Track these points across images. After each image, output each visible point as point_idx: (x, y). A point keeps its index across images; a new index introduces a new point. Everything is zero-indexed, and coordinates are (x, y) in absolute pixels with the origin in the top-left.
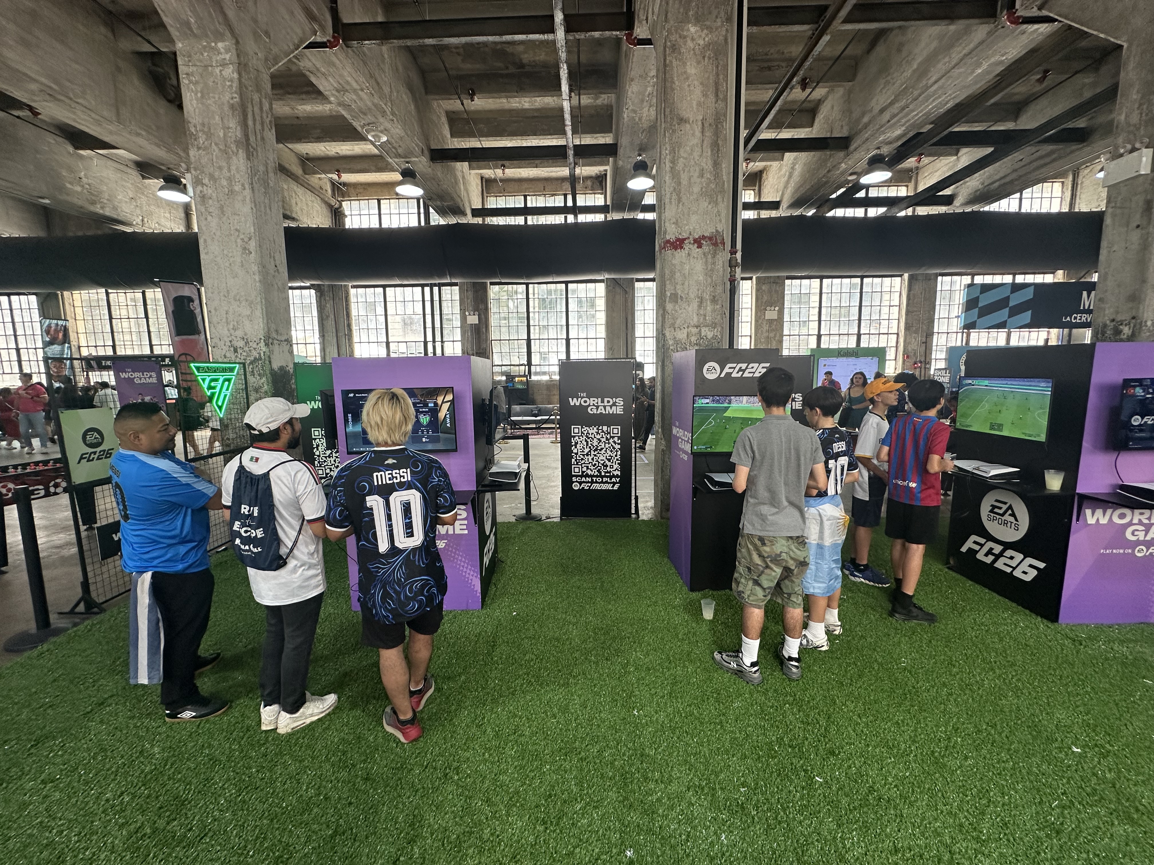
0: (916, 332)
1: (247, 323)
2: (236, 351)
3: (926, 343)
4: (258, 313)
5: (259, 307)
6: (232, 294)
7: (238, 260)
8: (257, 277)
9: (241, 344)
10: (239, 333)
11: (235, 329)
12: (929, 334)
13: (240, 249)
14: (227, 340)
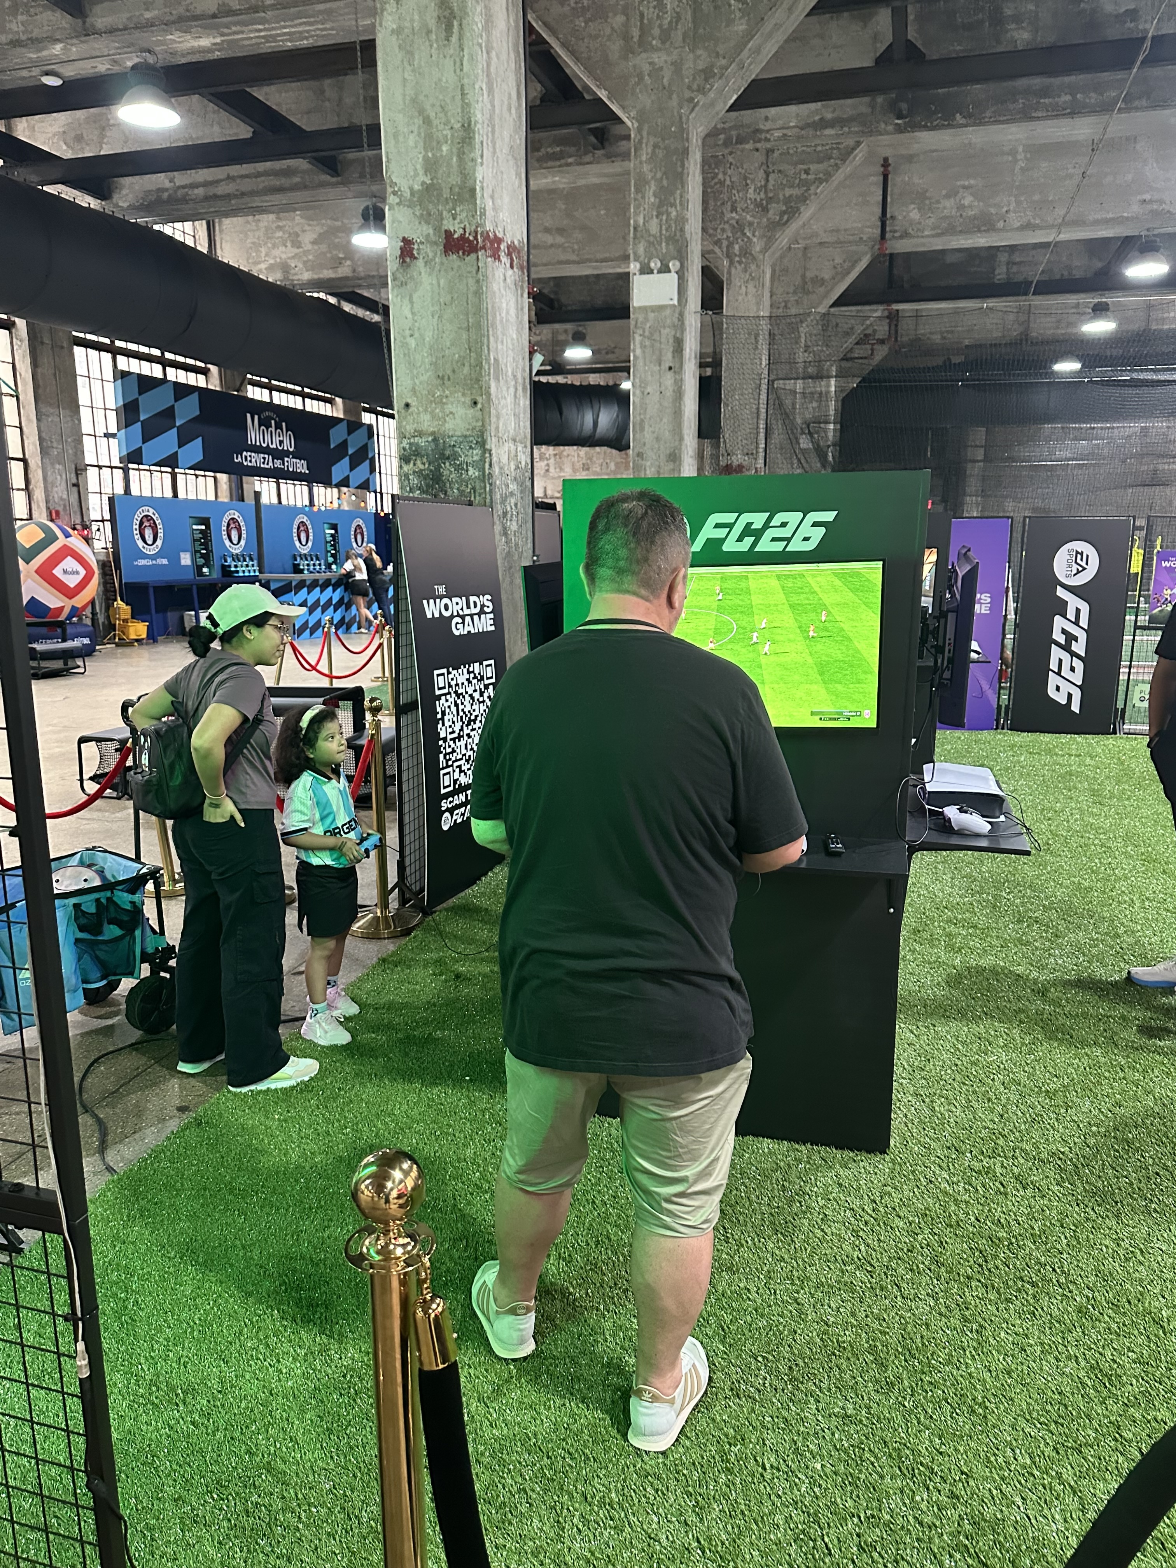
0: (60, 460)
3: (76, 485)
12: (80, 470)
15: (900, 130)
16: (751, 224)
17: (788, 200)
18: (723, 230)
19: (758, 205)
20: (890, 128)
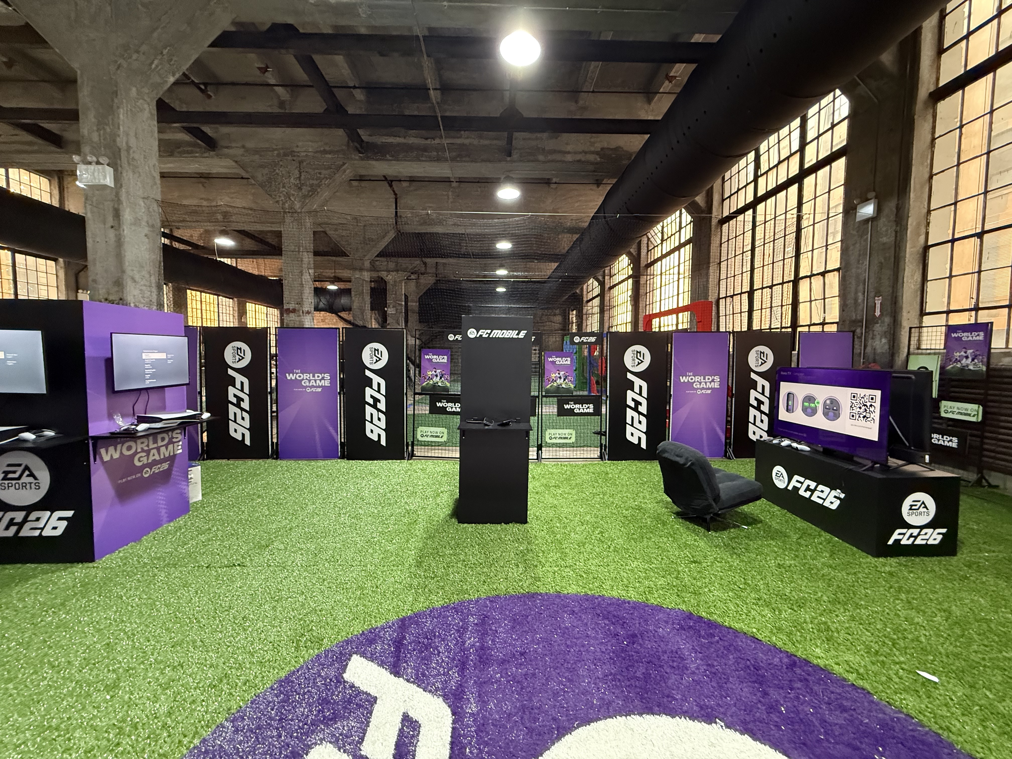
15: (362, 159)
16: (293, 195)
17: (311, 186)
18: (280, 197)
19: (296, 185)
20: (357, 158)
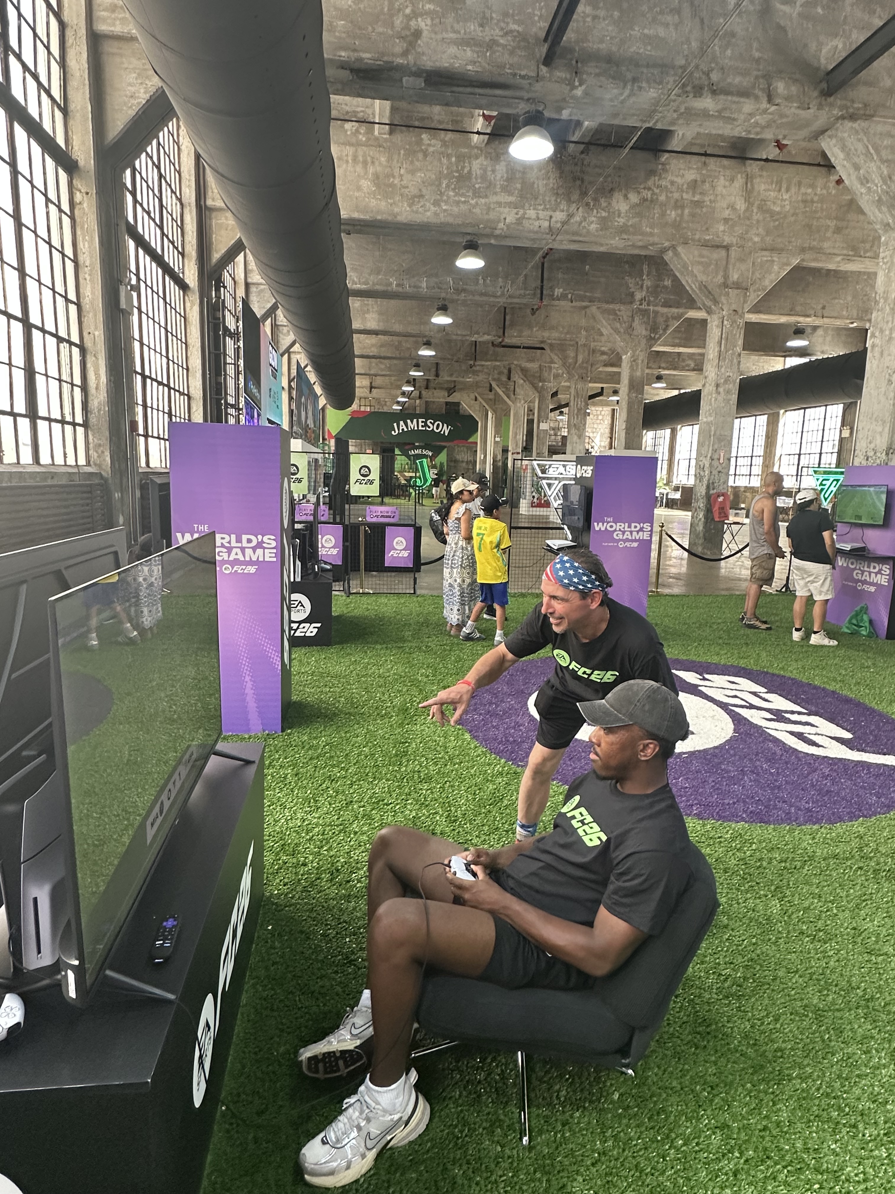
1: (878, 437)
2: (867, 460)
4: (887, 430)
5: (888, 425)
6: (875, 416)
7: (883, 390)
8: (892, 402)
9: (871, 454)
10: (872, 446)
11: (870, 443)
13: (886, 381)
14: (864, 451)
